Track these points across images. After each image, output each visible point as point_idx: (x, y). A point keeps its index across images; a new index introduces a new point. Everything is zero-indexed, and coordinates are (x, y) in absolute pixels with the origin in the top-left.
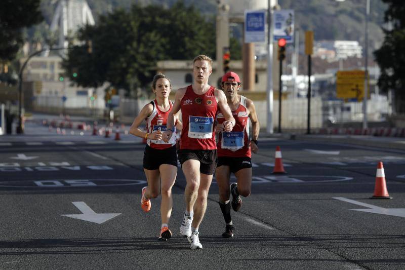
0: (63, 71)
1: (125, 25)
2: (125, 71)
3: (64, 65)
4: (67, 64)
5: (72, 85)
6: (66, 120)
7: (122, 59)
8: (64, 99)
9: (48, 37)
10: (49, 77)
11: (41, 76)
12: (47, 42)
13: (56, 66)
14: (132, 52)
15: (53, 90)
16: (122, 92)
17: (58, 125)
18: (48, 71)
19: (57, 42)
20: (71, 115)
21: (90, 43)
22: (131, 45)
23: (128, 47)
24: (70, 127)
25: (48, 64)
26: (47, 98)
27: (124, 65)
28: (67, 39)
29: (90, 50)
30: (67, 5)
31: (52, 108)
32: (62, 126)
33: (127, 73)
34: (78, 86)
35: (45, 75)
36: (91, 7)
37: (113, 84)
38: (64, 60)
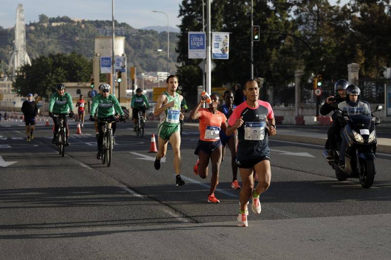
0: (13, 88)
1: (45, 64)
2: (45, 88)
3: (14, 85)
4: (15, 85)
5: (18, 96)
6: (15, 114)
7: (44, 82)
8: (14, 103)
9: (7, 71)
10: (7, 92)
11: (3, 91)
12: (6, 73)
13: (11, 86)
14: (49, 78)
15: (9, 99)
16: (44, 99)
17: (10, 116)
18: (6, 88)
19: (11, 73)
20: (17, 111)
21: (25, 74)
22: (48, 75)
23: (47, 76)
24: (16, 118)
25: (7, 85)
26: (6, 102)
27: (45, 85)
28: (16, 71)
29: (25, 77)
30: (17, 55)
31: (8, 108)
32: (12, 117)
33: (47, 89)
34: (21, 96)
35: (5, 91)
36: (30, 55)
37: (39, 95)
38: (14, 83)
